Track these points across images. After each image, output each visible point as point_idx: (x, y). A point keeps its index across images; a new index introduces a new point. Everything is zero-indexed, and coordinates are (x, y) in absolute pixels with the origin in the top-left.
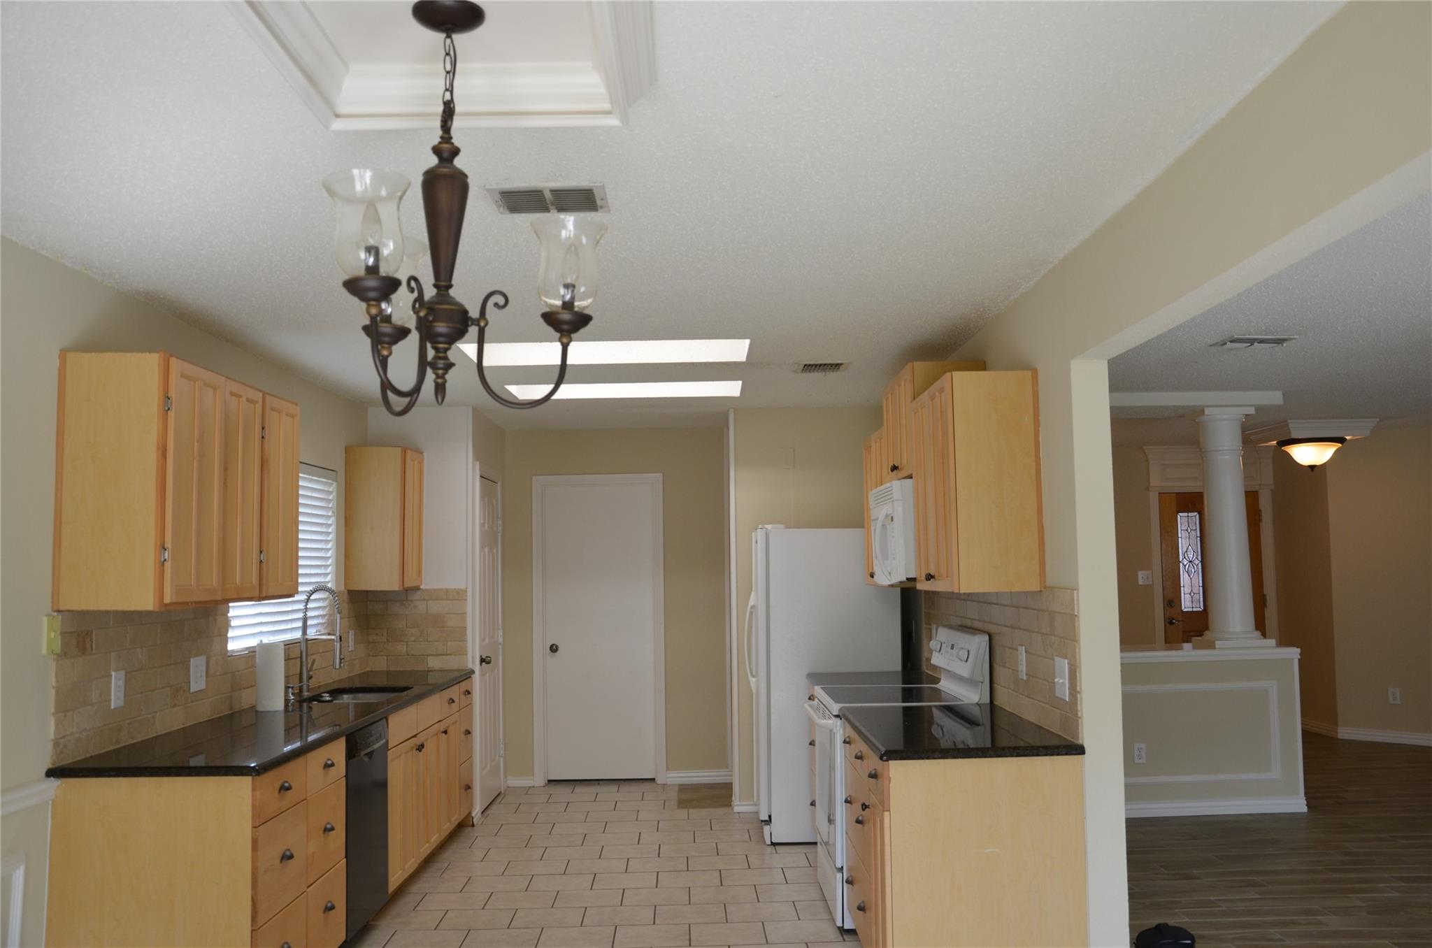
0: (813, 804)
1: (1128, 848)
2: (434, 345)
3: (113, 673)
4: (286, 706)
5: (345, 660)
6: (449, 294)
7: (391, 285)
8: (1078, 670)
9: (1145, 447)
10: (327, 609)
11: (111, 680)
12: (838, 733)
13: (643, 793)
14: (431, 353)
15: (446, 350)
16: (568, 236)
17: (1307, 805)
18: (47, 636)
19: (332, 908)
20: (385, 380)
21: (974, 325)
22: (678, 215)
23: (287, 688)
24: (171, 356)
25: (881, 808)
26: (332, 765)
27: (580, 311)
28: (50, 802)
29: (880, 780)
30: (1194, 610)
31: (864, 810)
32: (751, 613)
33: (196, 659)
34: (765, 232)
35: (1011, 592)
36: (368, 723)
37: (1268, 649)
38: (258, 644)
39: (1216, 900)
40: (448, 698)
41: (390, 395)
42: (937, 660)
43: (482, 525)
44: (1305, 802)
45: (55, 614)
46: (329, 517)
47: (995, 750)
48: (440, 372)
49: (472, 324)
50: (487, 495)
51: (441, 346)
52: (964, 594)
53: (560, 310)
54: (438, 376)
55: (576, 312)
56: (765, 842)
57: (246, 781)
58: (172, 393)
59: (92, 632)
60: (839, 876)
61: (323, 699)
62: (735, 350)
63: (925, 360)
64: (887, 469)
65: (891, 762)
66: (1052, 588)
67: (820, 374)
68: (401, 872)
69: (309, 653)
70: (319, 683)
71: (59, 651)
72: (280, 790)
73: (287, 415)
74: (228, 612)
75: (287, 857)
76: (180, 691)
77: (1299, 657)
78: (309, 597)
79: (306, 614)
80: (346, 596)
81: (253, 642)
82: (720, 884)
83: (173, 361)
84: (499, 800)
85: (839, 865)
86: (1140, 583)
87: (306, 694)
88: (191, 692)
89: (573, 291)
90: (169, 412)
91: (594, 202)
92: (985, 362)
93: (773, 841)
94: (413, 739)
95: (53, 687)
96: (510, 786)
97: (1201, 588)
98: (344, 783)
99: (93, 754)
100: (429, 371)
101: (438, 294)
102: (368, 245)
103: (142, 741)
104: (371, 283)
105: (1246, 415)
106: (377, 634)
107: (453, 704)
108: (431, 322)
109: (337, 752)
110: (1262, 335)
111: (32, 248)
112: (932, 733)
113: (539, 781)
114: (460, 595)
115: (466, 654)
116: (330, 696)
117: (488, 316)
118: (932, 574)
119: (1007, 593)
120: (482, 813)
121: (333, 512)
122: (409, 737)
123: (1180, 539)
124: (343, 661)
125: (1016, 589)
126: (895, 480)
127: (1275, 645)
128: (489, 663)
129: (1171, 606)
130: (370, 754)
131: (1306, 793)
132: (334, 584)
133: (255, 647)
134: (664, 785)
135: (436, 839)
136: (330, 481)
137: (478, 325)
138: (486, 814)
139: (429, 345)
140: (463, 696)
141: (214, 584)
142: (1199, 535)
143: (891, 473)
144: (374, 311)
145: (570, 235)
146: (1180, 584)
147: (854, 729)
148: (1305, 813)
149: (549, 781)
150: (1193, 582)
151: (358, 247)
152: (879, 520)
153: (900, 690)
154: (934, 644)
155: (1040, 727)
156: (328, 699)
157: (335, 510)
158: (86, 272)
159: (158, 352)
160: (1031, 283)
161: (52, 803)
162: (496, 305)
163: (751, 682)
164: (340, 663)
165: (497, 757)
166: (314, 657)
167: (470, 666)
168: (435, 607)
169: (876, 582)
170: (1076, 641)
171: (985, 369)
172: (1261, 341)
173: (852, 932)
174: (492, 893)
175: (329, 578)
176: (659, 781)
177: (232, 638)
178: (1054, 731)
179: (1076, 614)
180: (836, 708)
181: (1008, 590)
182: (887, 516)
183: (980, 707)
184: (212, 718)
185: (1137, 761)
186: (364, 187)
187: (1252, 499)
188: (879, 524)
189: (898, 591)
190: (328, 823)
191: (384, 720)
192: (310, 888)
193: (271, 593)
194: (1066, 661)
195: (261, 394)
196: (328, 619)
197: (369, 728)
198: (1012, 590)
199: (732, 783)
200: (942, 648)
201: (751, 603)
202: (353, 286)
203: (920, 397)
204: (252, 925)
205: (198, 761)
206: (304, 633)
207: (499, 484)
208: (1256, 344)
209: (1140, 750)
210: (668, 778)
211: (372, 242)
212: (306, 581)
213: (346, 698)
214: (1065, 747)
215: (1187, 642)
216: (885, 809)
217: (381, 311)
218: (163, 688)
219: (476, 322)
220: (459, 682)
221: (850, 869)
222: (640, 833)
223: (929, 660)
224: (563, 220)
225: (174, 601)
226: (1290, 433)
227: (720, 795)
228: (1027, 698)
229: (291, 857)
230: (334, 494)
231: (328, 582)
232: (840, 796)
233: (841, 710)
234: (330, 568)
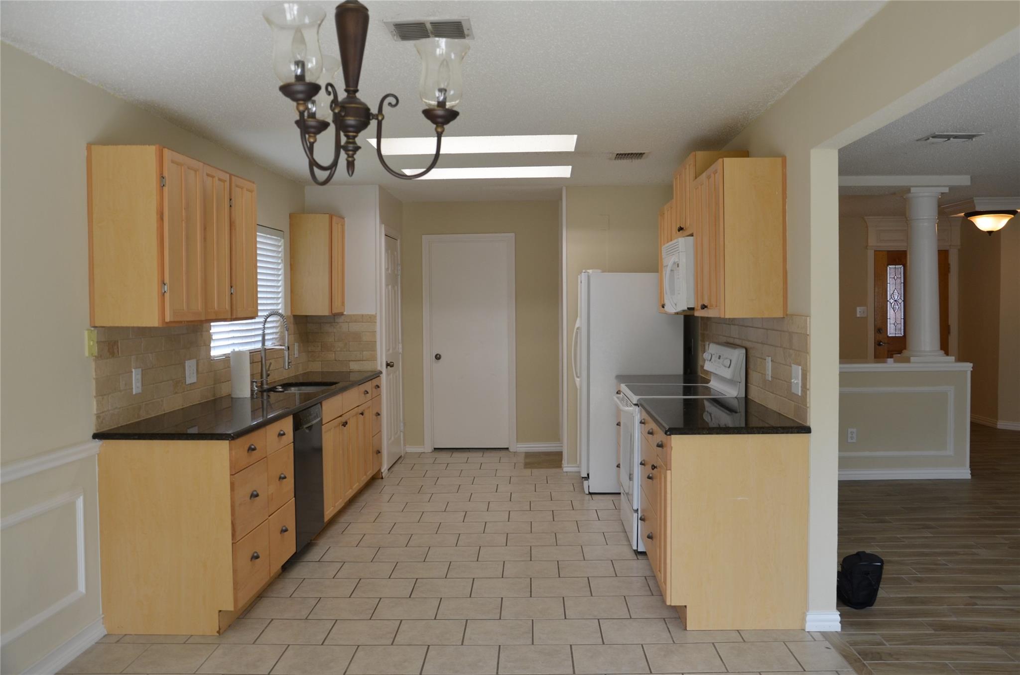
0: (618, 466)
1: (839, 500)
2: (346, 134)
3: (133, 370)
4: (252, 394)
5: (292, 363)
6: (356, 97)
7: (314, 89)
8: (808, 374)
9: (865, 217)
10: (279, 328)
11: (132, 375)
12: (637, 417)
13: (500, 458)
14: (343, 140)
15: (355, 137)
16: (441, 53)
17: (971, 474)
18: (88, 344)
19: (286, 530)
20: (312, 160)
21: (741, 124)
22: (524, 41)
23: (252, 382)
24: (164, 147)
25: (665, 468)
26: (284, 434)
27: (450, 108)
28: (97, 455)
29: (665, 449)
30: (897, 335)
31: (653, 469)
32: (577, 333)
33: (189, 361)
34: (588, 53)
35: (762, 318)
36: (308, 406)
37: (949, 363)
38: (231, 352)
39: (900, 537)
40: (364, 390)
41: (316, 169)
42: (708, 366)
43: (387, 269)
44: (970, 472)
45: (93, 329)
46: (279, 264)
47: (747, 429)
48: (351, 153)
49: (373, 118)
50: (390, 248)
51: (351, 134)
52: (729, 319)
53: (436, 108)
54: (349, 156)
55: (447, 109)
56: (584, 492)
57: (224, 444)
58: (166, 174)
59: (118, 342)
60: (635, 515)
61: (277, 390)
62: (566, 143)
63: (704, 150)
64: (675, 229)
65: (673, 436)
66: (792, 315)
67: (628, 161)
68: (332, 508)
69: (267, 359)
70: (275, 379)
71: (96, 354)
72: (248, 450)
73: (247, 190)
74: (211, 330)
75: (254, 495)
76: (179, 382)
77: (972, 369)
78: (266, 319)
79: (264, 332)
80: (292, 319)
81: (228, 351)
82: (552, 520)
83: (166, 151)
84: (400, 461)
85: (635, 508)
86: (858, 316)
87: (265, 387)
88: (187, 384)
89: (445, 94)
90: (164, 187)
91: (463, 32)
92: (748, 152)
93: (591, 491)
94: (340, 418)
95: (94, 379)
96: (408, 452)
97: (902, 320)
98: (292, 447)
99: (123, 425)
100: (342, 153)
101: (348, 96)
102: (297, 60)
103: (155, 417)
104: (300, 87)
105: (942, 193)
106: (314, 346)
107: (367, 395)
108: (344, 116)
109: (287, 425)
110: (956, 132)
111: (63, 69)
112: (704, 420)
113: (428, 448)
114: (371, 319)
115: (376, 360)
116: (282, 388)
117: (384, 112)
118: (706, 305)
119: (759, 318)
120: (389, 470)
121: (282, 260)
122: (336, 416)
123: (888, 284)
124: (290, 364)
125: (766, 316)
126: (681, 237)
127: (954, 361)
128: (392, 366)
129: (880, 332)
130: (310, 428)
131: (971, 466)
132: (284, 311)
133: (229, 354)
134: (515, 452)
135: (356, 487)
136: (279, 238)
137: (377, 119)
138: (391, 471)
139: (342, 134)
140: (374, 389)
141: (199, 308)
142: (902, 282)
143: (677, 232)
144: (301, 108)
145: (442, 52)
146: (887, 317)
147: (648, 414)
148: (969, 479)
149: (435, 449)
150: (897, 315)
151: (290, 62)
152: (668, 267)
153: (682, 387)
154: (706, 356)
155: (780, 414)
156: (280, 390)
157: (283, 258)
158: (101, 87)
159: (154, 145)
160: (784, 92)
161: (98, 456)
162: (390, 104)
163: (576, 381)
164: (289, 365)
165: (399, 433)
166: (271, 361)
167: (379, 368)
168: (355, 327)
169: (666, 311)
170: (808, 353)
171: (748, 157)
172: (956, 137)
173: (643, 553)
174: (395, 523)
175: (280, 307)
176: (511, 450)
177: (214, 347)
178: (789, 417)
179: (808, 334)
180: (635, 399)
181: (759, 317)
182: (674, 263)
183: (738, 400)
184: (202, 402)
185: (849, 441)
186: (292, 17)
187: (943, 256)
188: (669, 269)
189: (682, 317)
190: (282, 474)
191: (319, 404)
192: (271, 517)
193: (239, 316)
194: (800, 367)
195: (228, 175)
196: (280, 335)
197: (309, 409)
198: (763, 317)
199: (562, 452)
200: (712, 358)
201: (577, 325)
202: (286, 90)
203: (700, 177)
204: (232, 540)
205: (194, 430)
206: (263, 344)
207: (399, 241)
208: (951, 139)
209: (852, 433)
210: (518, 447)
211: (299, 58)
212: (264, 308)
213: (293, 390)
214: (797, 428)
215: (891, 358)
216: (668, 469)
217: (307, 108)
218: (168, 381)
219: (375, 117)
220: (371, 380)
221: (643, 511)
222: (498, 485)
223: (702, 367)
224: (438, 41)
225: (172, 320)
226: (974, 206)
227: (554, 460)
228: (771, 394)
229: (257, 495)
230: (282, 247)
231: (280, 309)
232: (637, 459)
233: (639, 400)
234: (280, 299)
